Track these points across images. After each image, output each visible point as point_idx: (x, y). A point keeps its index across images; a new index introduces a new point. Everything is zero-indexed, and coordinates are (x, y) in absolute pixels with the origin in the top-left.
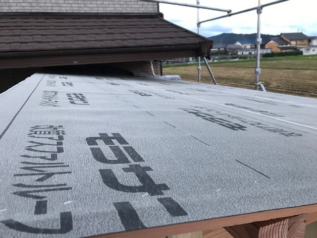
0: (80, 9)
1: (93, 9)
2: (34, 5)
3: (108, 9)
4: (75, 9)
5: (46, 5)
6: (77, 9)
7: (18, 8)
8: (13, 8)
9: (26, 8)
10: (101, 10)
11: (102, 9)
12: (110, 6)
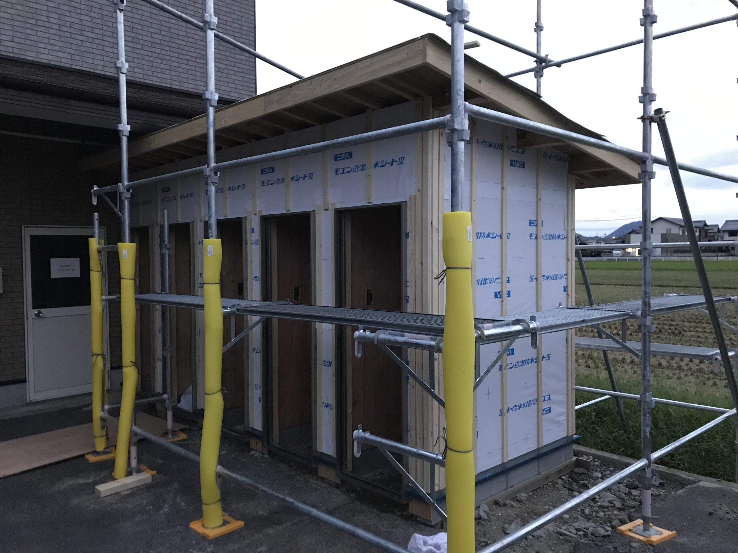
0: (145, 77)
1: (164, 80)
2: (77, 58)
3: (186, 85)
4: (138, 75)
5: (95, 62)
6: (141, 76)
7: (50, 58)
8: (42, 56)
9: (63, 60)
10: (176, 86)
11: (178, 83)
12: (190, 81)
